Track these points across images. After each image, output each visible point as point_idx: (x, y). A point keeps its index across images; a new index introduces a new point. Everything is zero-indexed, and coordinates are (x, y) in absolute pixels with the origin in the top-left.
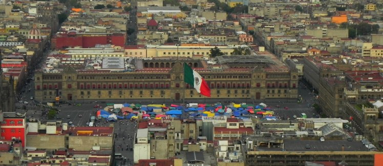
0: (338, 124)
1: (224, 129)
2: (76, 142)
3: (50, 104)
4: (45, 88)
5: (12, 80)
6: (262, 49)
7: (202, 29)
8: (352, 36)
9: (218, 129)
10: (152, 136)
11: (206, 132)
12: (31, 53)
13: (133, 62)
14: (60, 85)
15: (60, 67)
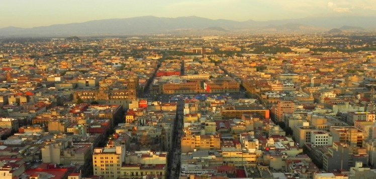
0: (253, 101)
1: (215, 103)
2: (164, 108)
3: (155, 96)
4: (153, 90)
5: (142, 88)
6: (227, 75)
7: (207, 69)
8: (257, 71)
9: (212, 103)
10: (190, 106)
11: (208, 105)
12: (148, 78)
13: (183, 81)
14: (159, 89)
15: (158, 82)
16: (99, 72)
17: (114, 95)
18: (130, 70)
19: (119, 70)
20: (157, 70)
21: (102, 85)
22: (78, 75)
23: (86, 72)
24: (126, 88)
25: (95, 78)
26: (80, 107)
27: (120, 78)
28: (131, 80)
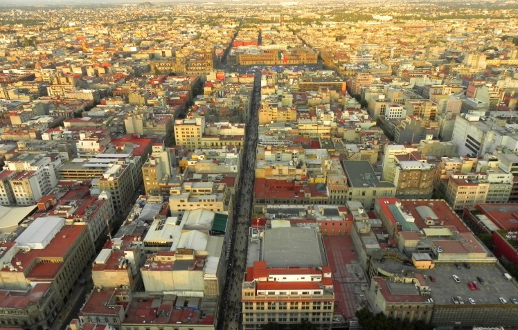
0: (330, 73)
1: (292, 75)
2: (242, 80)
4: (230, 61)
6: (305, 45)
7: (285, 38)
8: (337, 40)
9: (290, 75)
10: (267, 77)
11: (286, 77)
12: (225, 48)
13: (261, 51)
14: (236, 59)
15: (235, 53)
16: (175, 42)
17: (191, 66)
18: (206, 39)
19: (195, 39)
20: (233, 39)
21: (178, 55)
22: (153, 45)
23: (162, 41)
24: (203, 58)
25: (171, 48)
26: (158, 78)
27: (196, 48)
28: (208, 51)
